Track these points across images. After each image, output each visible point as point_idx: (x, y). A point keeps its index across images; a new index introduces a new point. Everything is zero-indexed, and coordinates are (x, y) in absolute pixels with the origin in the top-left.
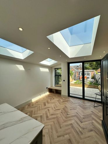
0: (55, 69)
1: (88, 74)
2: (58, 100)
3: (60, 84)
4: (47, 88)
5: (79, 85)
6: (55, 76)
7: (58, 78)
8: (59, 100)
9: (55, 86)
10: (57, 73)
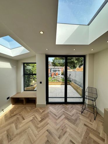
0: (24, 64)
1: (59, 71)
2: (31, 118)
3: (32, 86)
4: (8, 98)
5: (53, 83)
6: (24, 74)
7: (29, 78)
8: (34, 118)
9: (24, 90)
10: (27, 70)
